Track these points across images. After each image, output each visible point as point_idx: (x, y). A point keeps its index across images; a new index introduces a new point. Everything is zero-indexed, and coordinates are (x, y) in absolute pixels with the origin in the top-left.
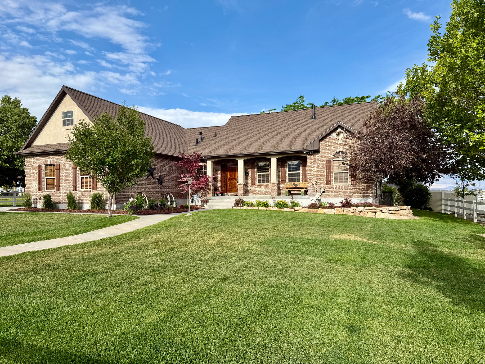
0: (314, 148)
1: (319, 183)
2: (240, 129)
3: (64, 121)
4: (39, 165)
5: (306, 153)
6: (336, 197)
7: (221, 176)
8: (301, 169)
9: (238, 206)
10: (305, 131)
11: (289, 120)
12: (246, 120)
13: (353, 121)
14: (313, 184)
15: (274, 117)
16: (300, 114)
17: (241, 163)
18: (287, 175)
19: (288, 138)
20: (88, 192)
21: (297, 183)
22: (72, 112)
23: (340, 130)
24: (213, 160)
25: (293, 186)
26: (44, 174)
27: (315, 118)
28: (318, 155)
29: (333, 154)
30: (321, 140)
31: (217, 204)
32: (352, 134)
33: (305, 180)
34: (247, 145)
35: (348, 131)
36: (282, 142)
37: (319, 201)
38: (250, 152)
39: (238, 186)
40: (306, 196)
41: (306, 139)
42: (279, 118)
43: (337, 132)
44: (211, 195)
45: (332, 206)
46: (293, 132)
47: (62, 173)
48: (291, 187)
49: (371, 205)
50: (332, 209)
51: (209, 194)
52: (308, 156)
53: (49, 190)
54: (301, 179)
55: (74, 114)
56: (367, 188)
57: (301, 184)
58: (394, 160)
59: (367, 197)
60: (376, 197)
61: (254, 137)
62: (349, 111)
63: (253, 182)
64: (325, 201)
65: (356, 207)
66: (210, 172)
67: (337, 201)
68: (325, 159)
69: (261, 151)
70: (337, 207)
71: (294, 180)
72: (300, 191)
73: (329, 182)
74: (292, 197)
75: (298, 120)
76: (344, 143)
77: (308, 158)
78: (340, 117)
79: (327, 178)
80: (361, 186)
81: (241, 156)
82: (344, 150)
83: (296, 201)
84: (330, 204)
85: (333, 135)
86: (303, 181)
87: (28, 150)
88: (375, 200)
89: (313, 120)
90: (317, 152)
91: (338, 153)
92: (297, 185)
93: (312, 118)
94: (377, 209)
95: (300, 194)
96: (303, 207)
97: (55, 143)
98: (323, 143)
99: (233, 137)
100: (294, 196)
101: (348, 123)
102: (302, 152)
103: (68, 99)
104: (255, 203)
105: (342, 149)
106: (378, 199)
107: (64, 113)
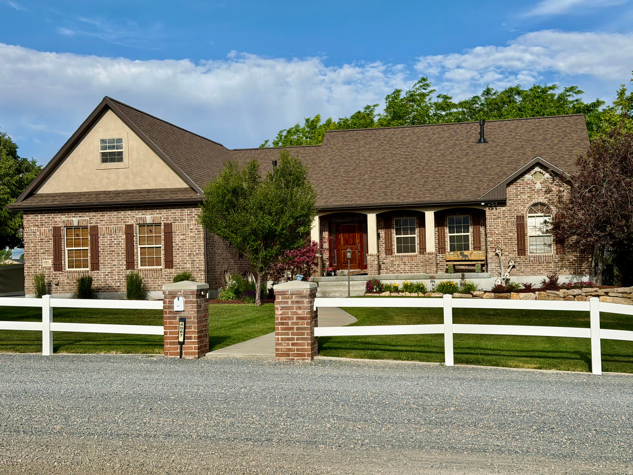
0: (499, 198)
1: (506, 253)
2: (354, 158)
3: (103, 154)
4: (55, 228)
5: (486, 205)
6: (534, 274)
7: (330, 242)
8: (471, 229)
9: (371, 292)
10: (474, 166)
11: (439, 144)
12: (357, 139)
13: (550, 152)
14: (497, 255)
15: (409, 135)
16: (455, 132)
17: (372, 219)
18: (448, 240)
19: (449, 177)
20: (156, 270)
21: (466, 253)
22: (120, 140)
23: (537, 169)
24: (321, 215)
25: (460, 258)
26: (64, 242)
27: (485, 141)
28: (504, 208)
29: (528, 206)
30: (508, 185)
31: (335, 289)
32: (562, 178)
33: (477, 247)
34: (380, 188)
35: (554, 174)
36: (440, 186)
37: (507, 280)
38: (390, 201)
39: (368, 258)
40: (485, 274)
41: (481, 180)
42: (419, 138)
43: (532, 172)
44: (319, 274)
45: (528, 289)
46: (453, 166)
47: (103, 241)
48: (457, 258)
49: (590, 285)
50: (532, 294)
51: (315, 272)
52: (487, 209)
53: (75, 269)
54: (471, 246)
55: (124, 144)
56: (581, 260)
57: (473, 254)
58: (627, 221)
59: (581, 274)
60: (596, 274)
61: (387, 173)
62: (541, 131)
63: (389, 251)
64: (517, 280)
65: (568, 289)
66: (315, 236)
67: (537, 281)
68: (515, 215)
69: (410, 200)
70: (538, 290)
71: (460, 249)
72: (474, 265)
73: (522, 250)
74: (463, 276)
75: (455, 145)
76: (544, 189)
77: (488, 212)
78: (528, 141)
79: (518, 244)
80: (572, 257)
81: (371, 209)
82: (545, 201)
83: (468, 281)
84: (525, 285)
85: (528, 177)
86: (474, 248)
87: (31, 202)
88: (595, 278)
89: (482, 145)
90: (503, 203)
91: (535, 205)
92: (466, 256)
93: (480, 141)
94: (601, 291)
95: (473, 271)
96: (485, 292)
97: (85, 190)
98: (511, 190)
99: (347, 172)
100: (466, 274)
101: (543, 154)
102: (478, 203)
103: (110, 117)
104: (400, 287)
105: (542, 200)
106: (600, 277)
107: (103, 141)
